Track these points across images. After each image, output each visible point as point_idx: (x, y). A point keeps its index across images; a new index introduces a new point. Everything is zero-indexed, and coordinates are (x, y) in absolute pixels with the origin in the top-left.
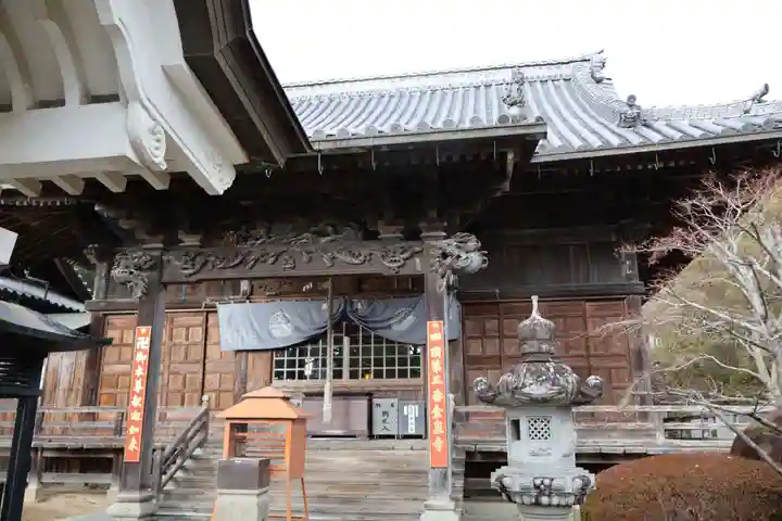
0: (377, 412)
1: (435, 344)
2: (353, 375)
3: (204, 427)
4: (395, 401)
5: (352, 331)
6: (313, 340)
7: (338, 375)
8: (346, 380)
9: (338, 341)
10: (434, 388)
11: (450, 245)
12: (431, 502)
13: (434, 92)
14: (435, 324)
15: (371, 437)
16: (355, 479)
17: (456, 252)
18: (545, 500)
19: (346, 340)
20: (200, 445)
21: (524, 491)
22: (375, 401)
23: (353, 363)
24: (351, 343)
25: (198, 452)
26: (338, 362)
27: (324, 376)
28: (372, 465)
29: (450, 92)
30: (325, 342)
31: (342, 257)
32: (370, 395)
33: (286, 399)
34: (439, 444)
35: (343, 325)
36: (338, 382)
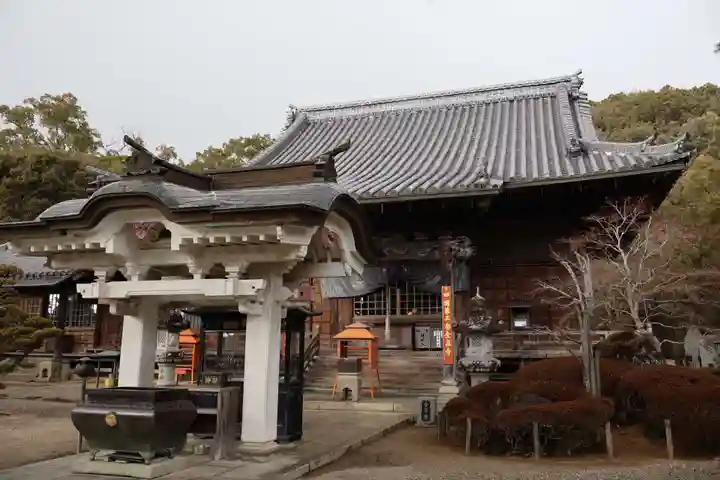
0: (418, 335)
1: (447, 298)
2: (403, 312)
3: (318, 344)
4: (428, 328)
5: (401, 285)
6: (378, 291)
7: (393, 312)
8: (398, 315)
9: (393, 292)
10: (445, 323)
11: (453, 244)
12: (445, 382)
13: (456, 108)
14: (446, 288)
15: (414, 349)
16: (407, 371)
17: (457, 248)
18: (477, 370)
19: (398, 291)
20: (317, 353)
21: (470, 366)
22: (417, 328)
23: (402, 305)
24: (401, 292)
25: (315, 357)
26: (393, 305)
27: (385, 314)
28: (415, 364)
29: (468, 108)
30: (384, 291)
31: (395, 251)
32: (413, 325)
33: (367, 329)
34: (448, 352)
35: (397, 281)
36: (394, 317)
